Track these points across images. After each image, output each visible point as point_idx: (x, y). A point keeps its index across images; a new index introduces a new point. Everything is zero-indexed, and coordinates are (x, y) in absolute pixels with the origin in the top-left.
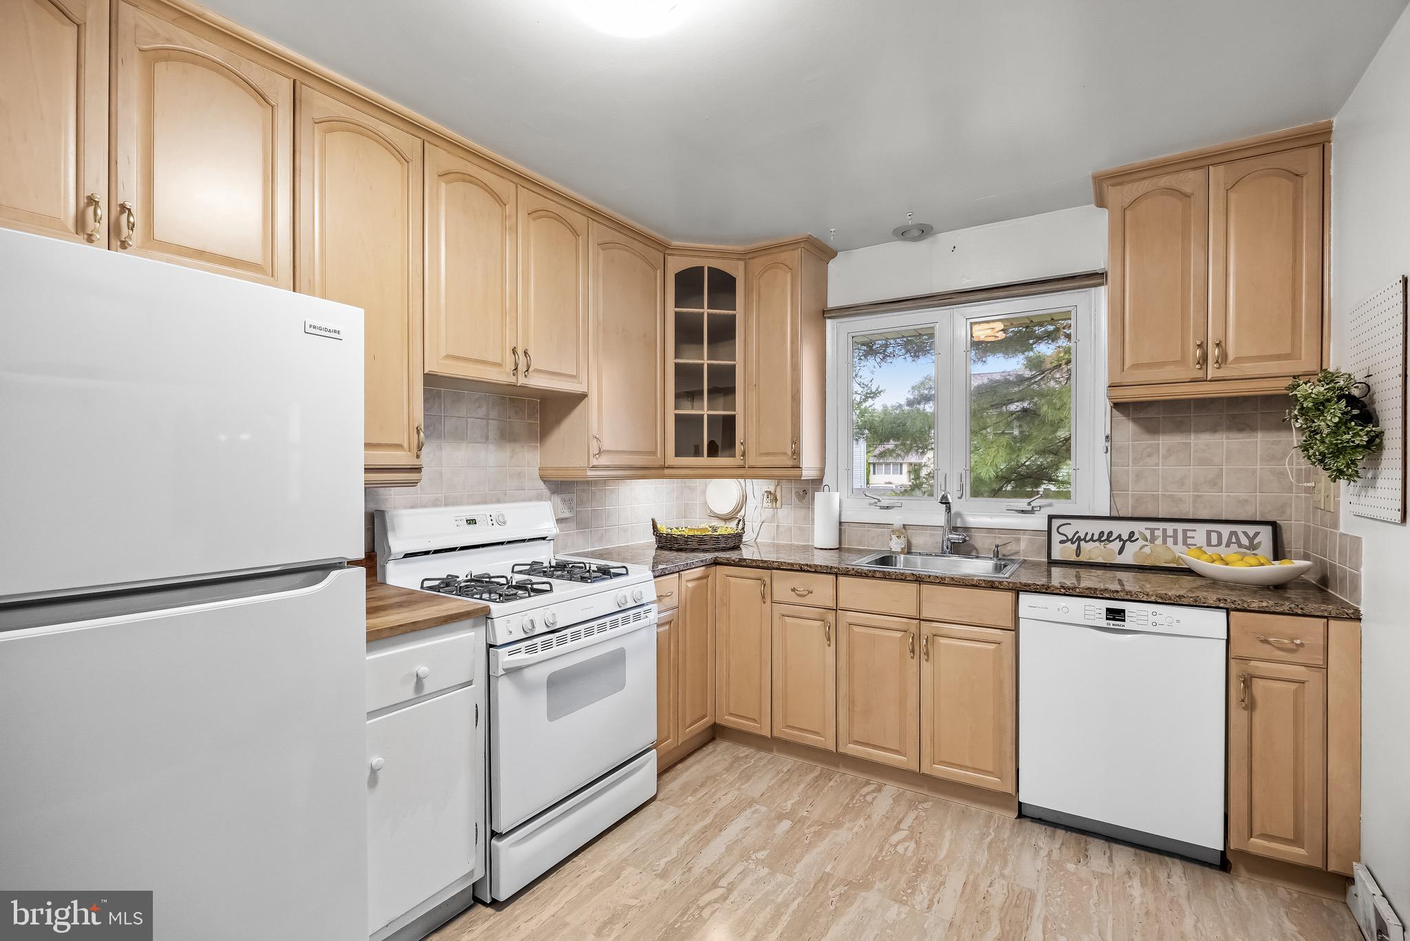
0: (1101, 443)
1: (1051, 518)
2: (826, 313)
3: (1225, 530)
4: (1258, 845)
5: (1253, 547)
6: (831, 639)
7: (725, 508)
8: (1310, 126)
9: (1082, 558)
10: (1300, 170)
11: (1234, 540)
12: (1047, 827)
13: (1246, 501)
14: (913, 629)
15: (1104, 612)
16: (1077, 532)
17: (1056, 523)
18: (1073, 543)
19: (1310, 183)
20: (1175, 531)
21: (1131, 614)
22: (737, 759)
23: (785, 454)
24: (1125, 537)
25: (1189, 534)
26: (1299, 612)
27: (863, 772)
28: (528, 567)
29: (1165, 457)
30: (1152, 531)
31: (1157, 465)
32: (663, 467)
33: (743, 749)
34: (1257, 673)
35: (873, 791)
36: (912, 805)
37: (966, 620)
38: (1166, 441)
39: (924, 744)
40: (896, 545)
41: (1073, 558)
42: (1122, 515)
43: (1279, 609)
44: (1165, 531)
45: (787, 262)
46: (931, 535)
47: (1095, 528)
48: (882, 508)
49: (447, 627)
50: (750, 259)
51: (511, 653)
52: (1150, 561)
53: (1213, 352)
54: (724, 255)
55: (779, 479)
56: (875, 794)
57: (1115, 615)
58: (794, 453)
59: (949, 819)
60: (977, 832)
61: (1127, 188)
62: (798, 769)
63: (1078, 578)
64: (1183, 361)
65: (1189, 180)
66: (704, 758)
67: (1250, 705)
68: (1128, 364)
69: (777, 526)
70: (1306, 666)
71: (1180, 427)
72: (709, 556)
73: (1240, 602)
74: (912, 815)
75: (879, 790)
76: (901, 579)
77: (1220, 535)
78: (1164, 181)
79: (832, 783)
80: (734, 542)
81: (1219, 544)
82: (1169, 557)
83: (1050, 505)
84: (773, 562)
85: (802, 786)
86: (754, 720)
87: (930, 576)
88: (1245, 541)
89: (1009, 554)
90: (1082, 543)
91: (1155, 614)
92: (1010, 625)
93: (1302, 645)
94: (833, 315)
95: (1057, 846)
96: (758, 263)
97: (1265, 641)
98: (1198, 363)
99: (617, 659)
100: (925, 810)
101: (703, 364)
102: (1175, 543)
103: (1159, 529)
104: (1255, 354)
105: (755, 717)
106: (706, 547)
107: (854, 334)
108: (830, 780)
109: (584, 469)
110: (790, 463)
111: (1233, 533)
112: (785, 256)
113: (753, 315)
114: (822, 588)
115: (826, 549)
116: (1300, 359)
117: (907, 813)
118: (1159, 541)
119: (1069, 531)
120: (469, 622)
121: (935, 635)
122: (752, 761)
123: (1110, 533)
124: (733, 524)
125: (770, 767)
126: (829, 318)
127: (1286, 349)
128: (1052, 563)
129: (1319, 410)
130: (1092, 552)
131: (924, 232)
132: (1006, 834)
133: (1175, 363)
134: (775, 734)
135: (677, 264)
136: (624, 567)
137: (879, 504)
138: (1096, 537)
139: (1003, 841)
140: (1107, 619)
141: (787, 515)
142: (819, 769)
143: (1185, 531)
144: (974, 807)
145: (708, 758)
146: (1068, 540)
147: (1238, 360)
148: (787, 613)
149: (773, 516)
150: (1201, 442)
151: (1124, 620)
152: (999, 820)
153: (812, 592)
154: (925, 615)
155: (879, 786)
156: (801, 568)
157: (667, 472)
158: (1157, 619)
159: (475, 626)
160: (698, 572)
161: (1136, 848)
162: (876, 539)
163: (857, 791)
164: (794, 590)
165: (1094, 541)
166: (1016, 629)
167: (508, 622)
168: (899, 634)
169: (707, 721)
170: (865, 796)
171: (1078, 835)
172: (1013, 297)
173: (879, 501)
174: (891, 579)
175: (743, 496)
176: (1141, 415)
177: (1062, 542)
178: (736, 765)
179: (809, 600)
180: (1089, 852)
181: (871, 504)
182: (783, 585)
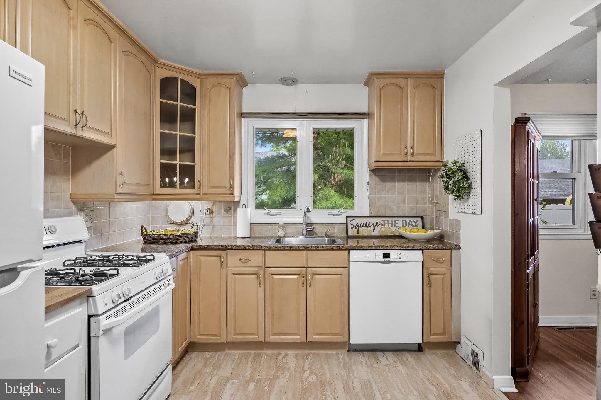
0: (366, 186)
1: (347, 217)
2: (242, 115)
3: (408, 220)
4: (434, 338)
5: (416, 226)
6: (261, 284)
7: (180, 218)
8: (439, 71)
9: (360, 234)
10: (436, 86)
11: (410, 224)
12: (360, 352)
13: (413, 208)
14: (303, 273)
15: (382, 255)
16: (357, 223)
17: (349, 219)
18: (356, 228)
19: (438, 91)
20: (392, 221)
21: (392, 255)
22: (207, 359)
23: (226, 187)
24: (375, 224)
25: (396, 222)
26: (444, 248)
27: (277, 348)
28: (73, 262)
29: (388, 192)
30: (384, 221)
31: (385, 194)
32: (153, 194)
33: (207, 353)
34: (432, 273)
35: (284, 357)
36: (305, 358)
37: (327, 265)
38: (388, 185)
39: (309, 327)
40: (281, 234)
41: (357, 234)
42: (373, 215)
43: (438, 248)
44: (388, 221)
45: (227, 85)
46: (295, 228)
47: (364, 221)
48: (271, 215)
49: (68, 306)
50: (204, 78)
51: (107, 318)
52: (384, 234)
53: (410, 151)
54: (189, 73)
55: (214, 201)
56: (286, 358)
57: (387, 256)
58: (231, 187)
59: (323, 360)
60: (336, 362)
61: (382, 80)
62: (242, 356)
63: (358, 243)
64: (400, 154)
65: (402, 82)
66: (187, 364)
67: (430, 285)
68: (382, 153)
69: (213, 227)
70: (445, 268)
71: (393, 180)
72: (189, 245)
73: (427, 246)
74: (307, 363)
75: (286, 355)
76: (298, 249)
77: (406, 222)
78: (395, 81)
79: (263, 358)
80: (192, 238)
81: (406, 225)
82: (390, 232)
83: (346, 212)
84: (229, 246)
85: (249, 364)
86: (216, 335)
87: (311, 246)
88: (414, 224)
89: (330, 234)
90: (359, 228)
91: (400, 254)
92: (346, 265)
93: (445, 260)
94: (247, 116)
95: (367, 359)
96: (209, 82)
97: (435, 260)
98: (406, 154)
99: (155, 312)
100: (311, 359)
101: (177, 135)
102: (392, 226)
103: (386, 221)
104: (423, 152)
105: (217, 333)
106: (182, 240)
107: (257, 127)
108: (262, 357)
109: (113, 194)
110: (229, 192)
111: (410, 221)
112: (226, 81)
113: (206, 110)
114: (256, 258)
115: (245, 238)
116: (435, 156)
117: (304, 363)
118: (387, 226)
119: (354, 223)
120: (77, 302)
121: (313, 274)
122: (216, 358)
123: (370, 223)
124: (188, 227)
125: (227, 359)
126: (244, 117)
127: (431, 152)
128: (349, 237)
129: (453, 174)
130: (364, 231)
131: (294, 82)
132: (347, 360)
133: (397, 154)
134: (229, 340)
135: (162, 73)
136: (152, 255)
137: (270, 213)
138: (364, 225)
139: (348, 363)
140: (384, 258)
141: (220, 221)
142: (253, 353)
143: (395, 221)
144: (329, 352)
145: (190, 363)
146: (354, 227)
147: (418, 154)
148: (236, 273)
149: (211, 222)
150: (400, 185)
151: (389, 258)
152: (341, 354)
153: (250, 260)
154: (309, 265)
155: (286, 353)
156: (245, 248)
157: (154, 197)
158: (401, 256)
159: (81, 304)
160: (184, 255)
161: (392, 351)
162: (268, 231)
163: (277, 359)
164: (240, 260)
165: (364, 227)
166: (348, 267)
167: (104, 297)
168: (296, 276)
169: (187, 342)
170: (282, 360)
171: (372, 352)
172: (331, 119)
173: (271, 212)
174: (293, 249)
175: (192, 211)
176: (380, 174)
177: (352, 228)
178: (208, 362)
179: (249, 264)
180: (379, 357)
181: (265, 214)
182: (233, 258)
